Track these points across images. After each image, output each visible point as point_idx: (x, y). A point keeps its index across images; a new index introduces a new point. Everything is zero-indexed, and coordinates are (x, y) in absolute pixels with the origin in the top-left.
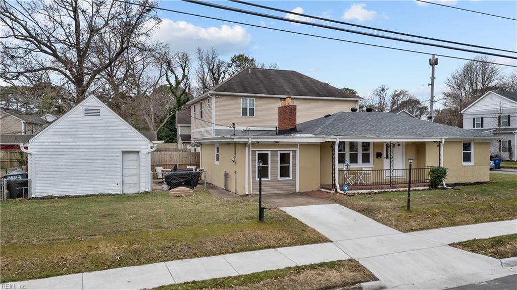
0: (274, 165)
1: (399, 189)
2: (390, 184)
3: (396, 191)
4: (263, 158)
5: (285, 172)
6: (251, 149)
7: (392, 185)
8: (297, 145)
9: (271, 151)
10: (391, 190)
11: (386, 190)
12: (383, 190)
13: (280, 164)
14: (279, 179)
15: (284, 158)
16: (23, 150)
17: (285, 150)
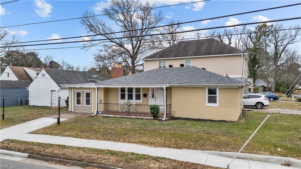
0: (83, 98)
1: (132, 117)
2: (128, 113)
3: (130, 118)
4: (79, 95)
5: (88, 102)
6: (72, 91)
7: (129, 114)
8: (92, 88)
9: (82, 91)
10: (127, 117)
11: (124, 116)
12: (122, 116)
13: (86, 98)
14: (85, 105)
15: (88, 95)
16: (28, 89)
17: (88, 91)
